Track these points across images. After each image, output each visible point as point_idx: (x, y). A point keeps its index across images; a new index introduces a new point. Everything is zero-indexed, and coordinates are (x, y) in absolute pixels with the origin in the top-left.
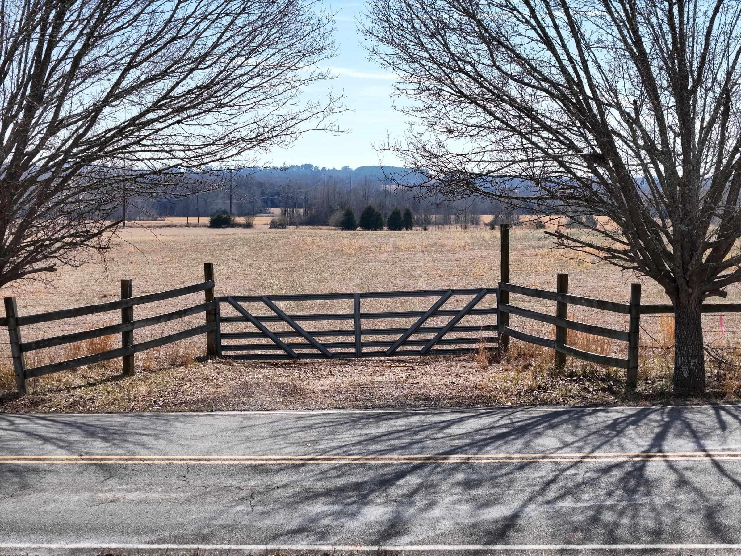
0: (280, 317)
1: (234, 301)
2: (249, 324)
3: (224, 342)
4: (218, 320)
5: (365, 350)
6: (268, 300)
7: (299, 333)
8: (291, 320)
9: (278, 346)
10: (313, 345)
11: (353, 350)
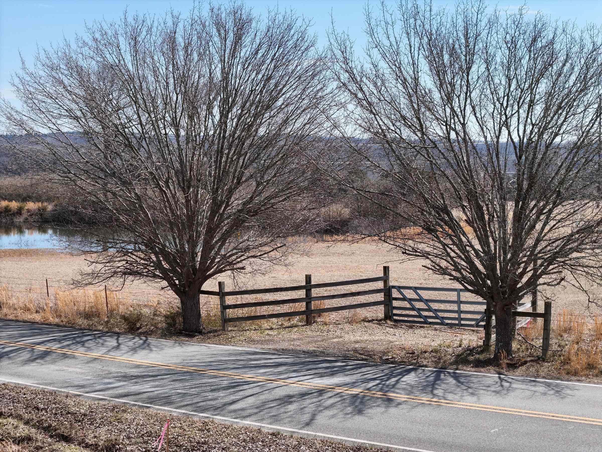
0: (421, 300)
1: (399, 288)
2: (406, 302)
3: (395, 312)
4: (391, 299)
5: (463, 322)
6: (415, 289)
7: (429, 310)
8: (427, 301)
9: (420, 316)
10: (437, 317)
11: (457, 322)
